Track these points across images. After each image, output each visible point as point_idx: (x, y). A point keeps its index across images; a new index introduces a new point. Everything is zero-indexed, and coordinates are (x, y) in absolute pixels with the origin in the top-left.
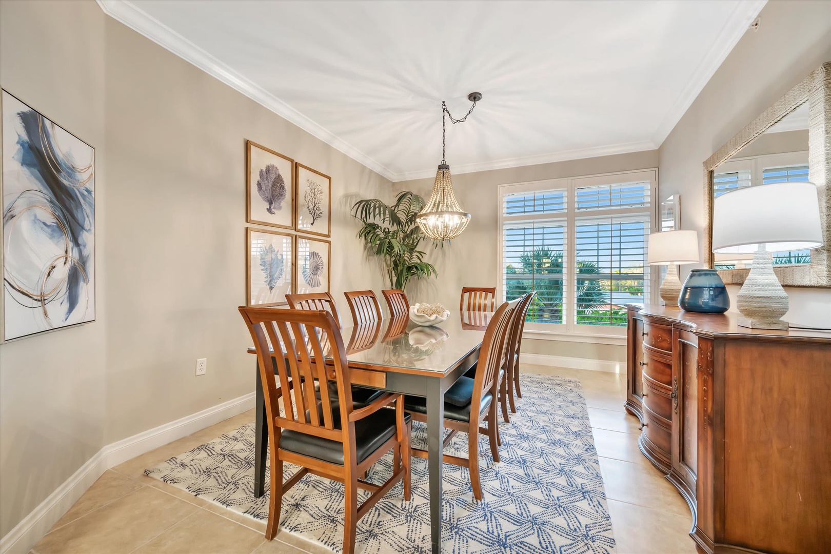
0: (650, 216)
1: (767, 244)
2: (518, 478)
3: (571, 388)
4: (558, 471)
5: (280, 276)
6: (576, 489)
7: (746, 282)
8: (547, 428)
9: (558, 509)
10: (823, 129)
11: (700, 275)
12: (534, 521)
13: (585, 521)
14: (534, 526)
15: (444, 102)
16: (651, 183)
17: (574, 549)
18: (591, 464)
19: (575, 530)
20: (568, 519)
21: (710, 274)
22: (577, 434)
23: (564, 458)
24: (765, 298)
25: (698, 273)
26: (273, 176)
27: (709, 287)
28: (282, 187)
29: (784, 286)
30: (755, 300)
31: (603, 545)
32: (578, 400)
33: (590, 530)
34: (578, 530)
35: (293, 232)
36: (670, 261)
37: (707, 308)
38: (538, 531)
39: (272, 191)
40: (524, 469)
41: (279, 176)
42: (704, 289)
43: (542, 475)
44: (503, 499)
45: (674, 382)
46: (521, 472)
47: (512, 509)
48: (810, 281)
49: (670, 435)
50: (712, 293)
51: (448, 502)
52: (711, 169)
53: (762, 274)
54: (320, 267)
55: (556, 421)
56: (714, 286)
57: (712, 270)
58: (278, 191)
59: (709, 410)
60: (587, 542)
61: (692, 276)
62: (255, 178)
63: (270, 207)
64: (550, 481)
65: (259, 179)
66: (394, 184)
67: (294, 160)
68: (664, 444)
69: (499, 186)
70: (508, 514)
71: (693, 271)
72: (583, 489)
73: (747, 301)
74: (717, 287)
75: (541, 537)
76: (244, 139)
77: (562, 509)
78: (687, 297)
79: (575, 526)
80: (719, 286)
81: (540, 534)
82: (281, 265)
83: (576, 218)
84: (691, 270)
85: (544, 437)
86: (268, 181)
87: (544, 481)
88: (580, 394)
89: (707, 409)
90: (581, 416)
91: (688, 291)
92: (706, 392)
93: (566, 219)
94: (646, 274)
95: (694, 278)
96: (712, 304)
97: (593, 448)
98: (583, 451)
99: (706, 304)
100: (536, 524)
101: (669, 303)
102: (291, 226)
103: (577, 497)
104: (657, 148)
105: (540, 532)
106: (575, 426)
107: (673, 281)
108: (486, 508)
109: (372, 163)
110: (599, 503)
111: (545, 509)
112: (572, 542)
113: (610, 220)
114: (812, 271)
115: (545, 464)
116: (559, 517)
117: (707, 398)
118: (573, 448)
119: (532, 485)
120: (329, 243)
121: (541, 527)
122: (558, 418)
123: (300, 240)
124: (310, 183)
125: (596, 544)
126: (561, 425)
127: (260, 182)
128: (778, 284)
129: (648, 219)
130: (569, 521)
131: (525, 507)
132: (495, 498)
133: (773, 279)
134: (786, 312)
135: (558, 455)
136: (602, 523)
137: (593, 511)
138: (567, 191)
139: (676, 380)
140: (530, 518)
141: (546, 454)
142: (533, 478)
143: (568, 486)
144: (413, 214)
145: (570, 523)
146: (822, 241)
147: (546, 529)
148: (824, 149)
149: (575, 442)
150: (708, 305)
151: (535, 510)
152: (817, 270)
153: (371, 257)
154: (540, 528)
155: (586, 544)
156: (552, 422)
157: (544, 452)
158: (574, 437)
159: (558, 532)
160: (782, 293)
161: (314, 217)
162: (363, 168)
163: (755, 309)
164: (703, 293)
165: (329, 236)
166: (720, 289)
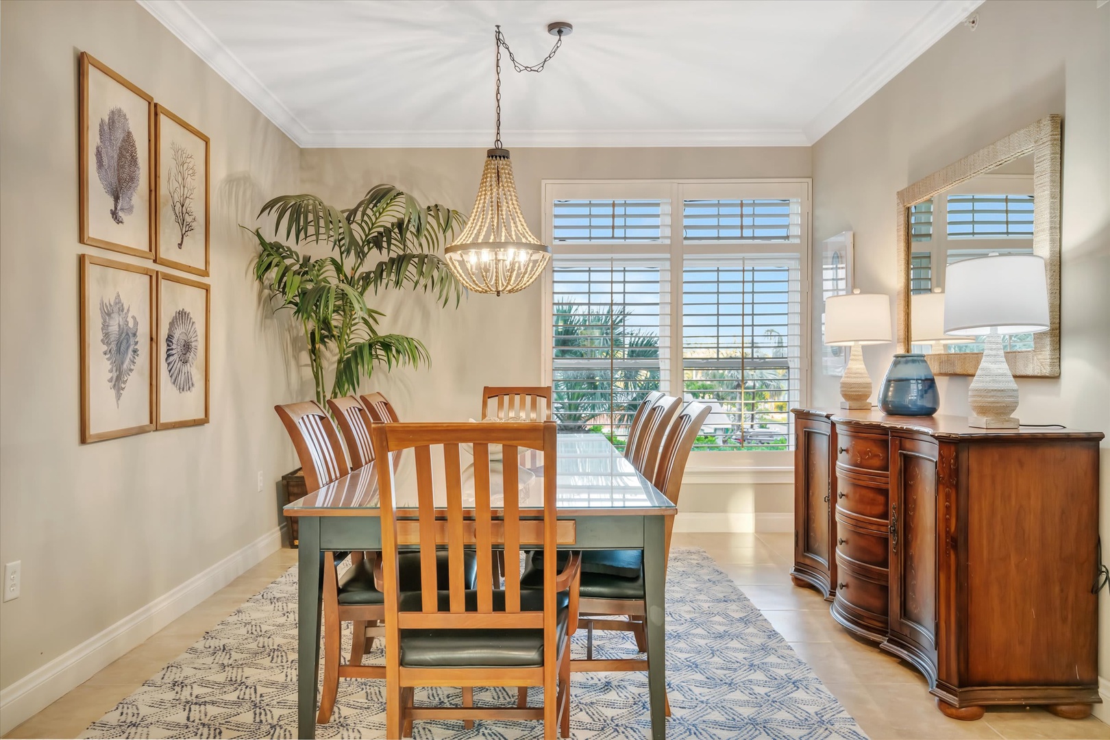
0: (800, 259)
1: (999, 327)
2: (701, 684)
3: (697, 562)
4: (747, 667)
5: (132, 367)
6: (782, 681)
7: (979, 372)
8: (698, 620)
9: (774, 704)
10: (1048, 192)
11: (907, 362)
12: (753, 722)
13: (812, 710)
14: (757, 727)
15: (498, 27)
16: (801, 204)
17: (816, 736)
18: (781, 652)
19: (806, 719)
20: (791, 712)
21: (918, 361)
22: (745, 621)
23: (745, 651)
24: (999, 391)
25: (904, 359)
26: (120, 135)
27: (917, 380)
28: (134, 161)
29: (1015, 377)
30: (989, 394)
31: (844, 726)
32: (719, 578)
33: (823, 716)
34: (809, 719)
35: (149, 264)
36: (854, 341)
37: (914, 409)
38: (764, 730)
39: (118, 170)
40: (700, 672)
41: (129, 134)
42: (912, 381)
43: (730, 675)
44: (698, 709)
45: (892, 512)
46: (699, 677)
47: (716, 716)
48: (1034, 370)
49: (885, 589)
50: (920, 387)
51: (627, 727)
52: (908, 205)
53: (995, 362)
54: (193, 344)
55: (705, 610)
56: (923, 378)
57: (908, 354)
58: (127, 171)
59: (953, 529)
60: (825, 727)
61: (896, 364)
62: (93, 139)
63: (116, 208)
64: (745, 679)
65: (99, 141)
66: (302, 152)
67: (152, 99)
68: (876, 603)
69: (543, 182)
70: (716, 723)
71: (897, 357)
72: (791, 679)
73: (981, 396)
74: (926, 379)
75: (771, 734)
76: (75, 49)
77: (778, 703)
78: (890, 394)
79: (804, 716)
80: (929, 377)
81: (769, 732)
82: (132, 341)
83: (685, 256)
84: (893, 355)
85: (699, 631)
86: (112, 145)
87: (737, 680)
88: (716, 568)
89: (950, 529)
90: (736, 597)
91: (892, 385)
92: (948, 508)
93: (668, 256)
94: (792, 359)
95: (899, 366)
96: (919, 403)
97: (777, 633)
98: (765, 640)
99: (914, 403)
100: (757, 724)
101: (855, 404)
102: (148, 250)
103: (788, 689)
104: (810, 145)
105: (766, 730)
106: (735, 611)
107: (859, 371)
108: (682, 722)
109: (273, 108)
110: (817, 689)
111: (757, 709)
112: (808, 731)
113: (741, 262)
114: (1035, 358)
115: (725, 662)
116: (780, 712)
117: (950, 517)
118: (750, 639)
119: (725, 688)
120: (207, 289)
121: (766, 725)
122: (705, 606)
123: (164, 284)
124: (178, 151)
125: (837, 726)
126: (716, 612)
127: (100, 149)
128: (1009, 373)
129: (794, 264)
130: (794, 713)
131: (732, 711)
132: (687, 710)
133: (1003, 368)
134: (1016, 407)
135: (735, 650)
136: (832, 707)
137: (815, 699)
138: (671, 204)
139: (894, 509)
140: (746, 721)
141: (718, 650)
142: (721, 681)
143: (769, 680)
144: (381, 230)
145: (796, 715)
146: (1049, 324)
147: (772, 727)
148: (1048, 216)
149: (747, 631)
150: (916, 405)
151: (746, 712)
152: (1040, 357)
153: (268, 321)
154: (764, 727)
155: (827, 729)
156: (701, 611)
157: (715, 648)
158: (743, 625)
159: (788, 725)
160: (1013, 385)
161: (182, 230)
162: (256, 114)
163: (990, 404)
164: (909, 387)
165: (205, 273)
166: (929, 382)
